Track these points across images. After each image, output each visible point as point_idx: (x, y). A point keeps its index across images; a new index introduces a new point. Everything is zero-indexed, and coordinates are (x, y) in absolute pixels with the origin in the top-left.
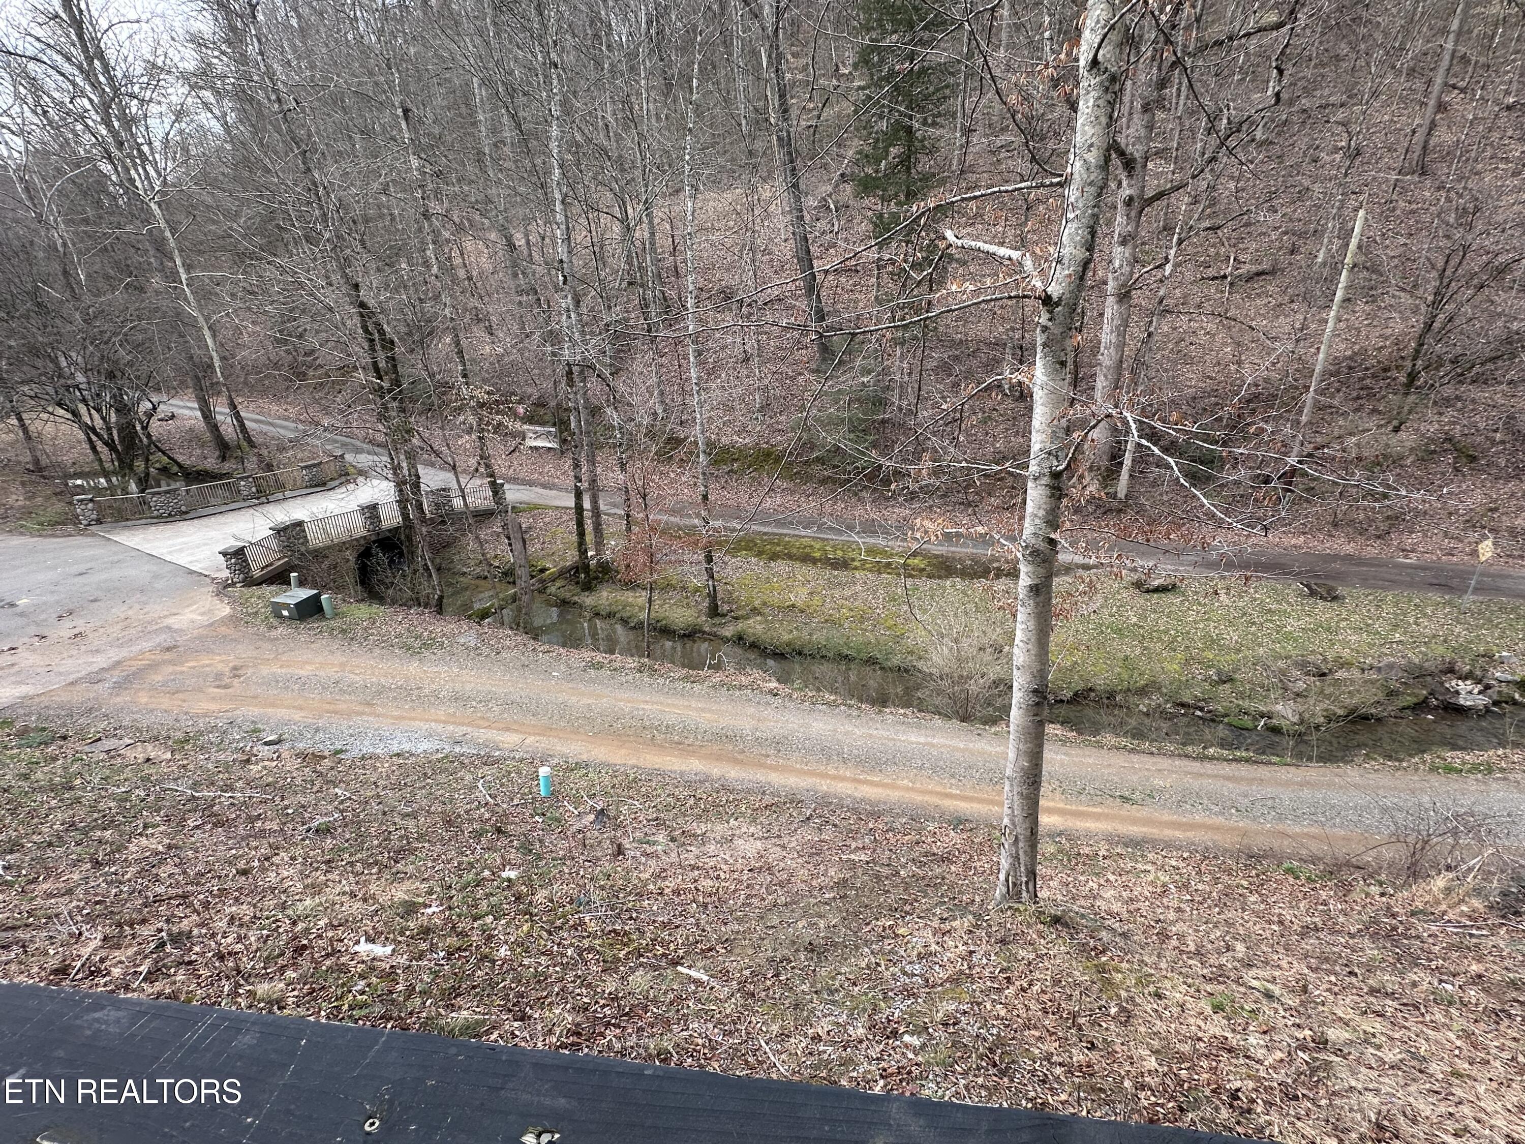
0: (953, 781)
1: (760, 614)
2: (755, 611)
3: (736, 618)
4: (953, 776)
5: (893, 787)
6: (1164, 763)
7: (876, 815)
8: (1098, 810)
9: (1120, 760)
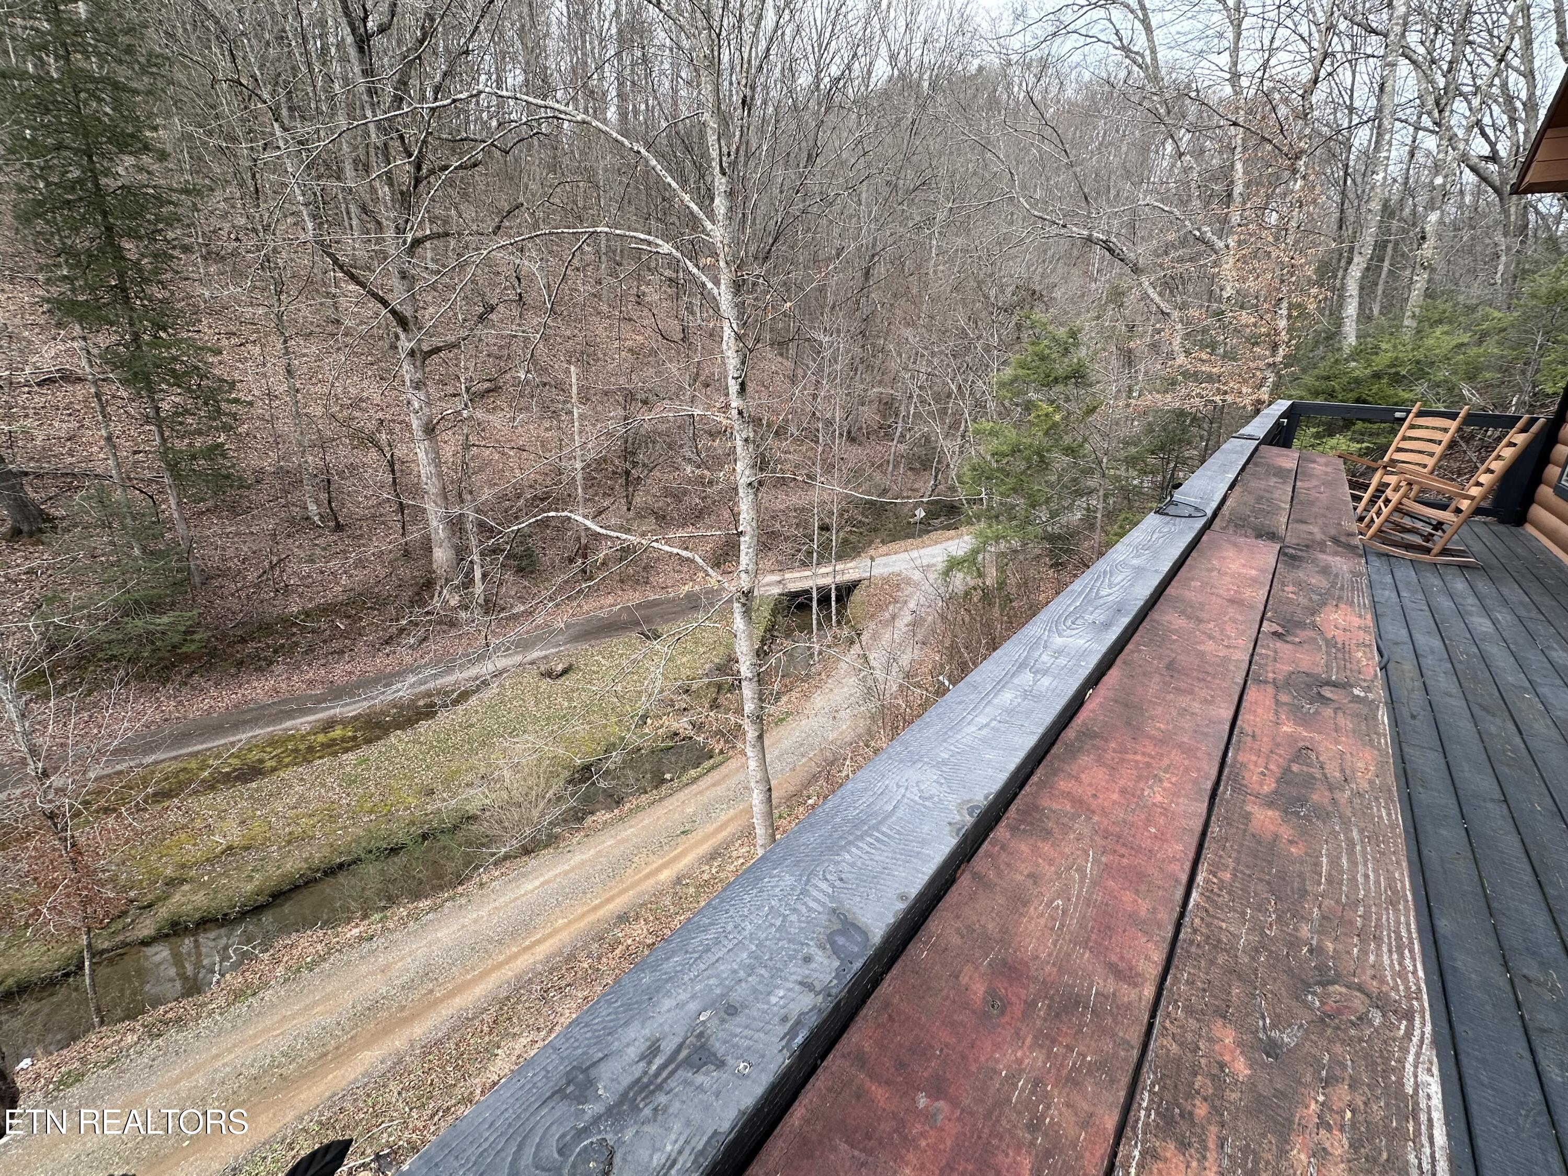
0: (589, 896)
1: (183, 881)
2: (173, 883)
3: (150, 906)
4: (585, 893)
5: (556, 932)
6: (681, 796)
7: (571, 957)
8: (679, 850)
9: (660, 811)
